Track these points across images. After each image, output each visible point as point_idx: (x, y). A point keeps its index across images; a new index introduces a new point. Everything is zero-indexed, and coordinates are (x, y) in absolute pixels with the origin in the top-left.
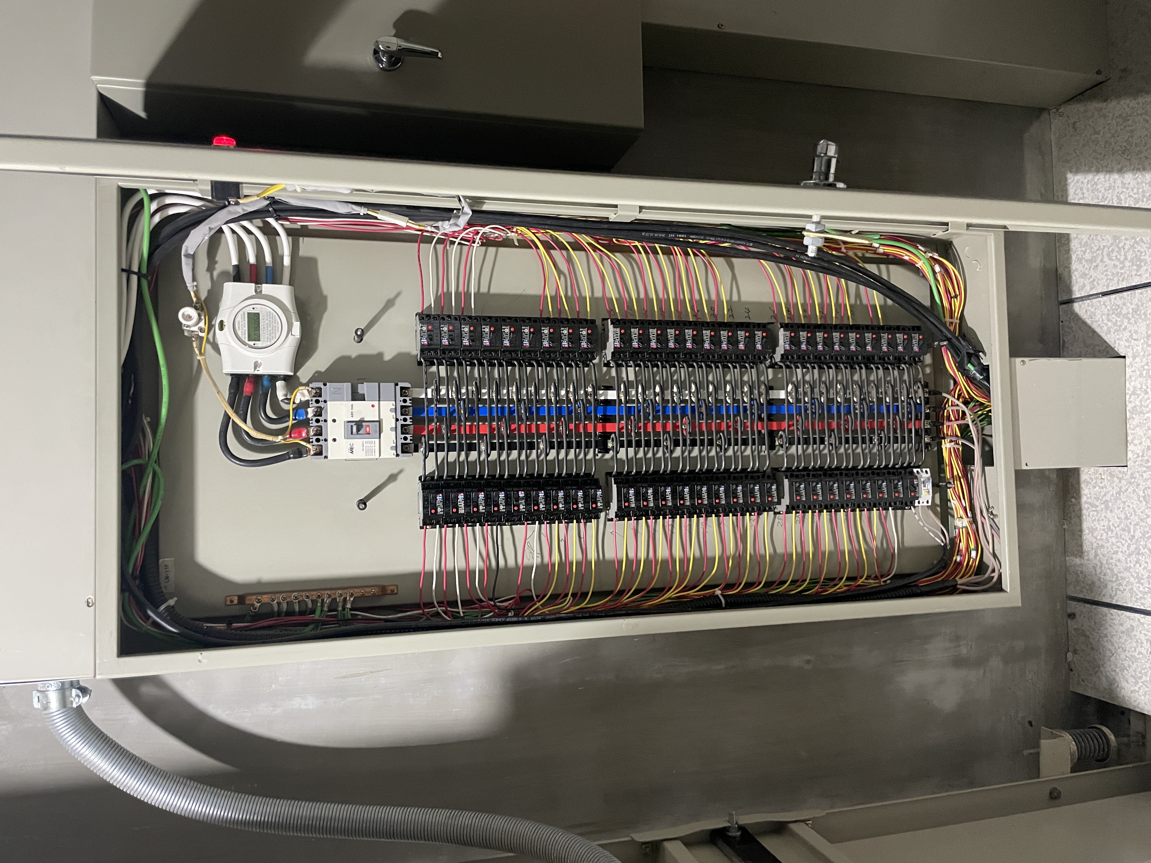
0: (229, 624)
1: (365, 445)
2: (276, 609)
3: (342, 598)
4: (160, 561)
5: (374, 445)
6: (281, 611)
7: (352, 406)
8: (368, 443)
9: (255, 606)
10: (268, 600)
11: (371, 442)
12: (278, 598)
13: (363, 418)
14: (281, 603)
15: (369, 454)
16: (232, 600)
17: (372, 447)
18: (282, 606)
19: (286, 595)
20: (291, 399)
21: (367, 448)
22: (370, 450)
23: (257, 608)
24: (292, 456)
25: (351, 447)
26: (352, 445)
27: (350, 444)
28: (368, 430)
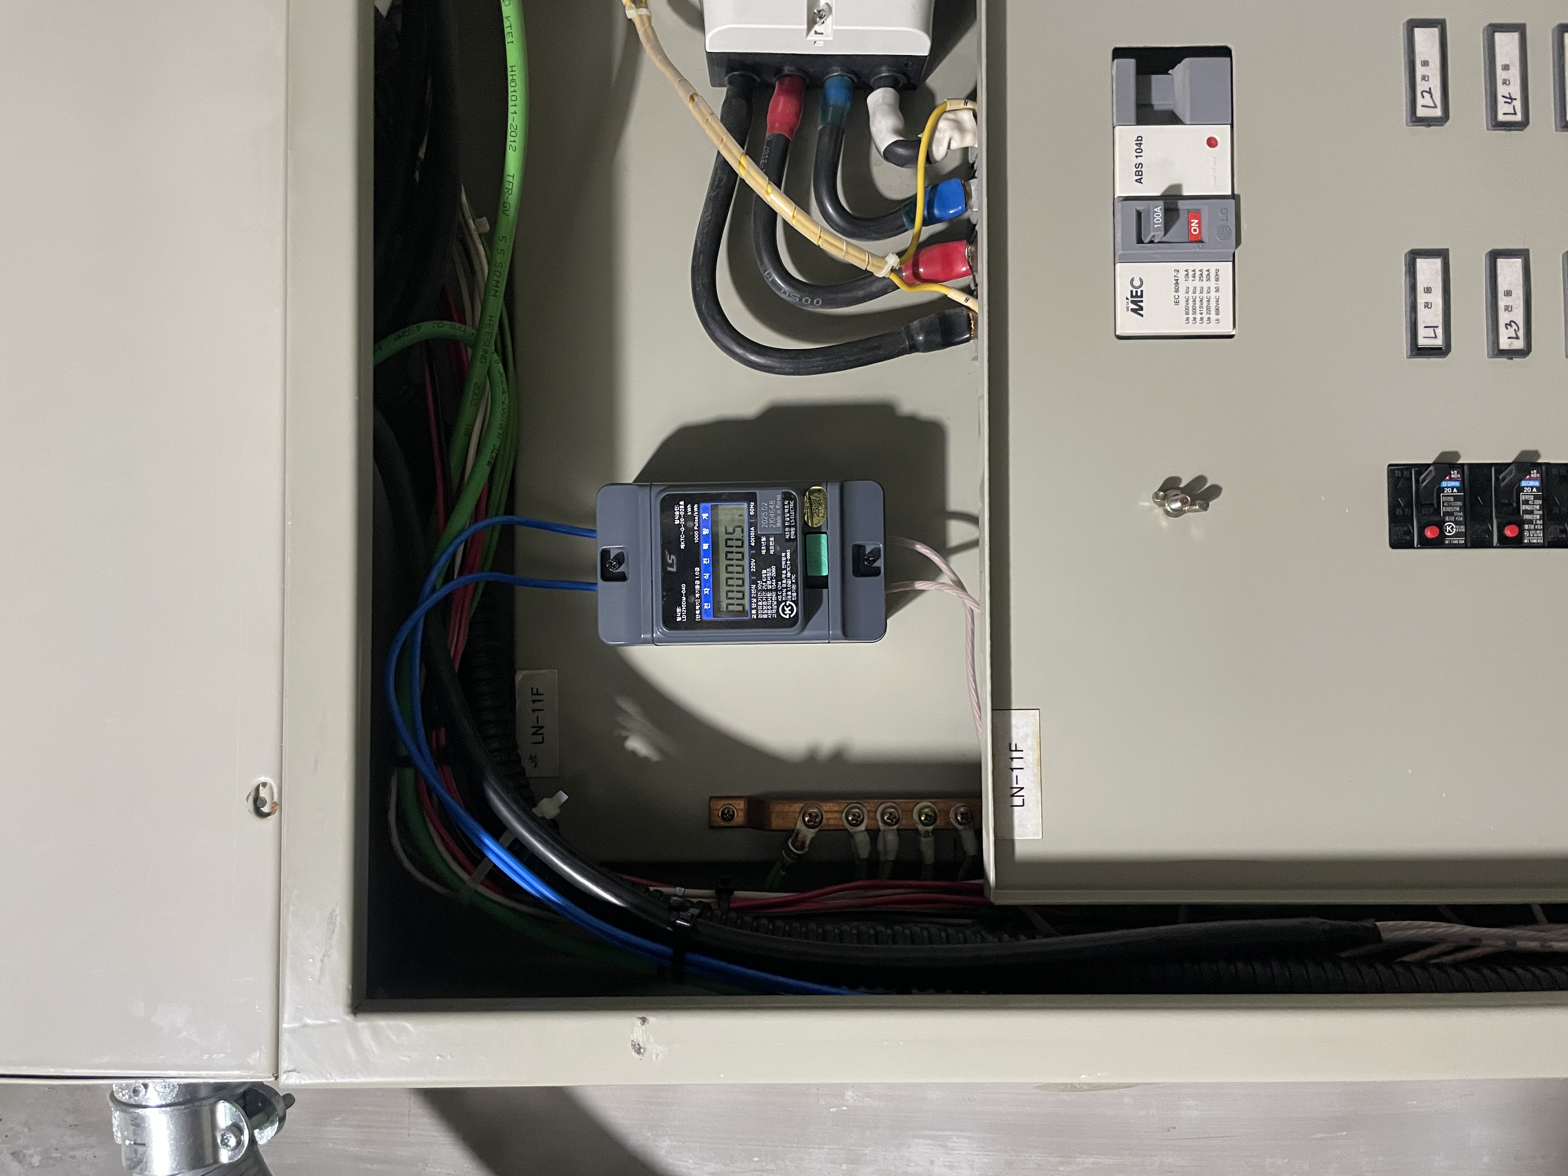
0: (724, 892)
1: (1183, 283)
2: (864, 852)
4: (519, 677)
5: (1212, 284)
6: (882, 859)
7: (1141, 144)
8: (1194, 277)
9: (800, 836)
10: (841, 818)
11: (1205, 274)
12: (871, 814)
13: (1179, 187)
14: (881, 834)
15: (1198, 316)
16: (728, 811)
17: (1209, 292)
18: (885, 841)
19: (894, 808)
20: (919, 140)
21: (1191, 294)
22: (1201, 301)
23: (808, 843)
24: (921, 338)
25: (1137, 292)
26: (1137, 283)
27: (1132, 280)
28: (1195, 230)
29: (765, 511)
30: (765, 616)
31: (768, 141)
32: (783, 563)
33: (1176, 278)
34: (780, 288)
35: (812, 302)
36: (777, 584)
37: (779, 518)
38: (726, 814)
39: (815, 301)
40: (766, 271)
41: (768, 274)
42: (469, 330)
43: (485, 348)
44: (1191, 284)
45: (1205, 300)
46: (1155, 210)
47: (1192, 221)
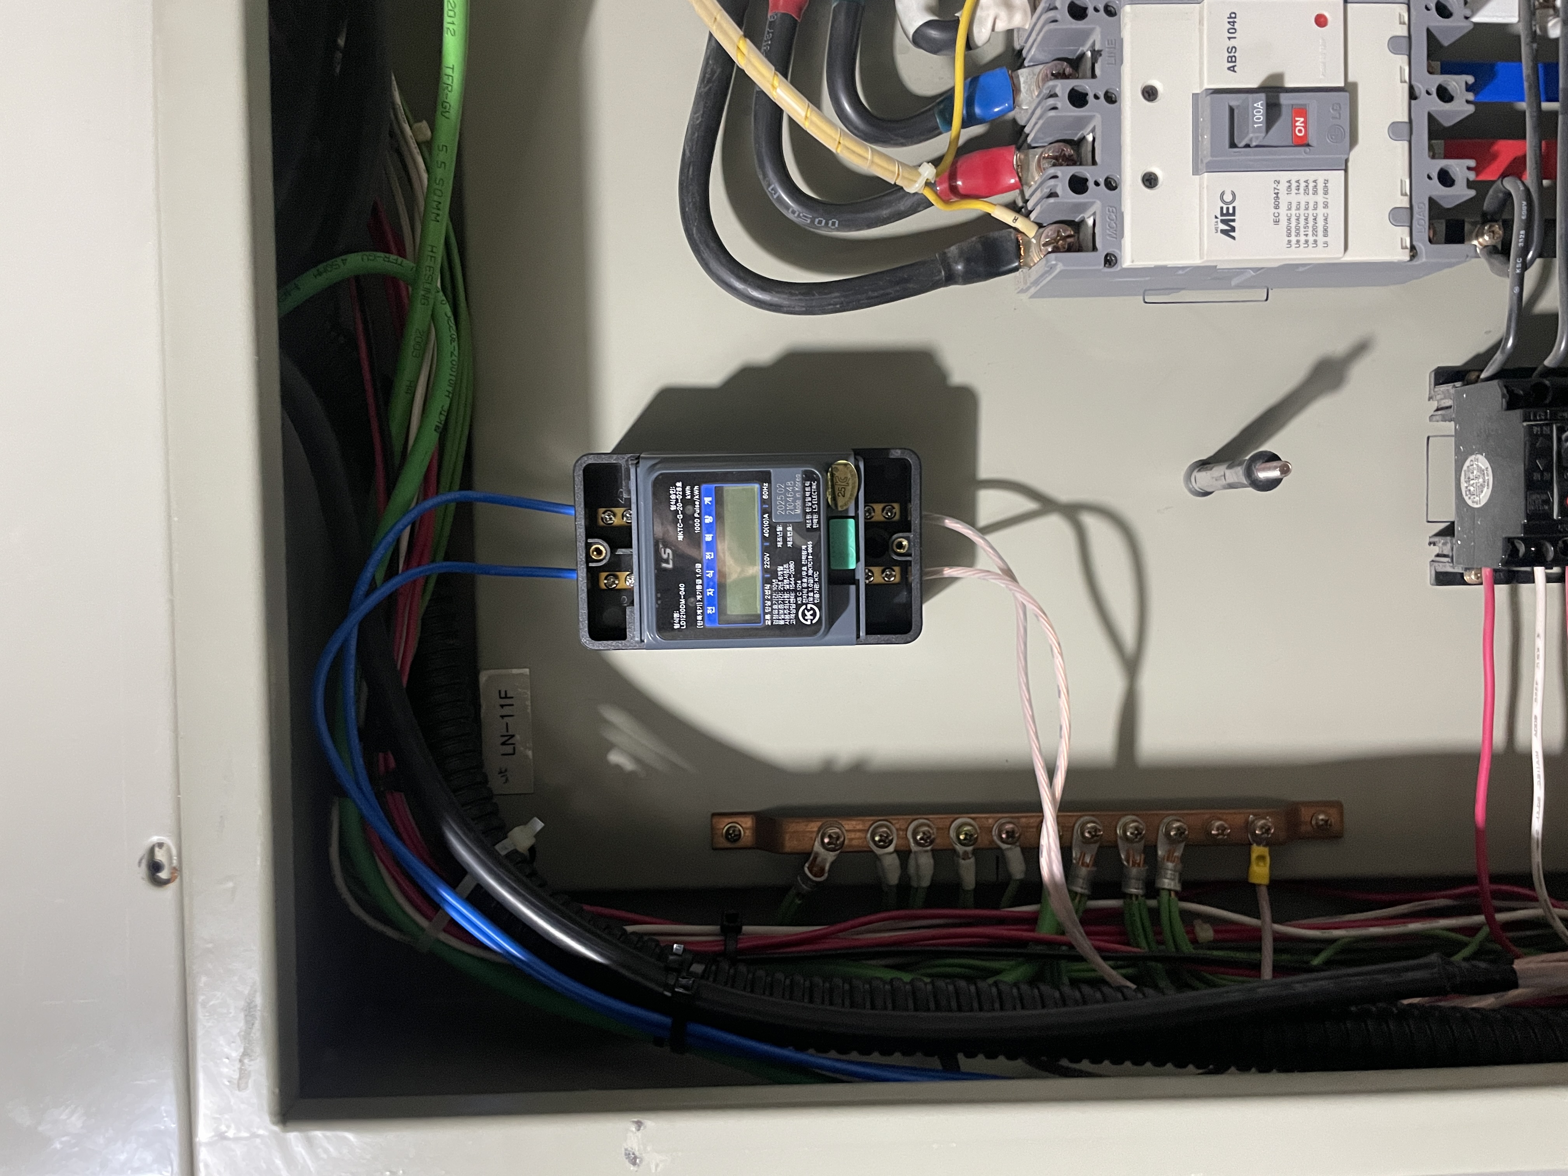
0: (731, 929)
1: (1284, 199)
2: (893, 877)
3: (1140, 846)
4: (483, 677)
5: (1320, 198)
6: (914, 884)
7: (1234, 22)
8: (1298, 190)
9: (819, 859)
10: (865, 838)
11: (1311, 185)
12: (901, 833)
13: (1280, 77)
14: (912, 856)
15: (1302, 239)
16: (734, 831)
17: (1315, 209)
18: (918, 866)
19: (929, 826)
20: (957, 21)
21: (1293, 212)
22: (1306, 219)
23: (827, 868)
24: (960, 267)
25: (1228, 209)
26: (1228, 197)
27: (1223, 194)
28: (1300, 131)
29: (781, 494)
30: (782, 622)
31: (771, 22)
32: (804, 558)
33: (1276, 191)
34: (787, 207)
35: (827, 224)
36: (796, 584)
37: (799, 503)
38: (731, 834)
39: (830, 222)
40: (769, 185)
41: (772, 190)
42: (408, 263)
43: (428, 286)
44: (1294, 198)
45: (1311, 219)
46: (1255, 105)
47: (1297, 119)
